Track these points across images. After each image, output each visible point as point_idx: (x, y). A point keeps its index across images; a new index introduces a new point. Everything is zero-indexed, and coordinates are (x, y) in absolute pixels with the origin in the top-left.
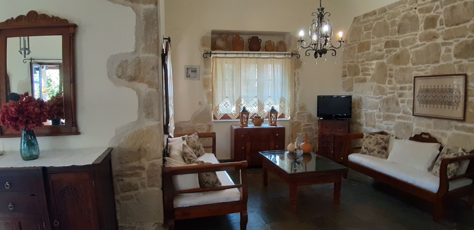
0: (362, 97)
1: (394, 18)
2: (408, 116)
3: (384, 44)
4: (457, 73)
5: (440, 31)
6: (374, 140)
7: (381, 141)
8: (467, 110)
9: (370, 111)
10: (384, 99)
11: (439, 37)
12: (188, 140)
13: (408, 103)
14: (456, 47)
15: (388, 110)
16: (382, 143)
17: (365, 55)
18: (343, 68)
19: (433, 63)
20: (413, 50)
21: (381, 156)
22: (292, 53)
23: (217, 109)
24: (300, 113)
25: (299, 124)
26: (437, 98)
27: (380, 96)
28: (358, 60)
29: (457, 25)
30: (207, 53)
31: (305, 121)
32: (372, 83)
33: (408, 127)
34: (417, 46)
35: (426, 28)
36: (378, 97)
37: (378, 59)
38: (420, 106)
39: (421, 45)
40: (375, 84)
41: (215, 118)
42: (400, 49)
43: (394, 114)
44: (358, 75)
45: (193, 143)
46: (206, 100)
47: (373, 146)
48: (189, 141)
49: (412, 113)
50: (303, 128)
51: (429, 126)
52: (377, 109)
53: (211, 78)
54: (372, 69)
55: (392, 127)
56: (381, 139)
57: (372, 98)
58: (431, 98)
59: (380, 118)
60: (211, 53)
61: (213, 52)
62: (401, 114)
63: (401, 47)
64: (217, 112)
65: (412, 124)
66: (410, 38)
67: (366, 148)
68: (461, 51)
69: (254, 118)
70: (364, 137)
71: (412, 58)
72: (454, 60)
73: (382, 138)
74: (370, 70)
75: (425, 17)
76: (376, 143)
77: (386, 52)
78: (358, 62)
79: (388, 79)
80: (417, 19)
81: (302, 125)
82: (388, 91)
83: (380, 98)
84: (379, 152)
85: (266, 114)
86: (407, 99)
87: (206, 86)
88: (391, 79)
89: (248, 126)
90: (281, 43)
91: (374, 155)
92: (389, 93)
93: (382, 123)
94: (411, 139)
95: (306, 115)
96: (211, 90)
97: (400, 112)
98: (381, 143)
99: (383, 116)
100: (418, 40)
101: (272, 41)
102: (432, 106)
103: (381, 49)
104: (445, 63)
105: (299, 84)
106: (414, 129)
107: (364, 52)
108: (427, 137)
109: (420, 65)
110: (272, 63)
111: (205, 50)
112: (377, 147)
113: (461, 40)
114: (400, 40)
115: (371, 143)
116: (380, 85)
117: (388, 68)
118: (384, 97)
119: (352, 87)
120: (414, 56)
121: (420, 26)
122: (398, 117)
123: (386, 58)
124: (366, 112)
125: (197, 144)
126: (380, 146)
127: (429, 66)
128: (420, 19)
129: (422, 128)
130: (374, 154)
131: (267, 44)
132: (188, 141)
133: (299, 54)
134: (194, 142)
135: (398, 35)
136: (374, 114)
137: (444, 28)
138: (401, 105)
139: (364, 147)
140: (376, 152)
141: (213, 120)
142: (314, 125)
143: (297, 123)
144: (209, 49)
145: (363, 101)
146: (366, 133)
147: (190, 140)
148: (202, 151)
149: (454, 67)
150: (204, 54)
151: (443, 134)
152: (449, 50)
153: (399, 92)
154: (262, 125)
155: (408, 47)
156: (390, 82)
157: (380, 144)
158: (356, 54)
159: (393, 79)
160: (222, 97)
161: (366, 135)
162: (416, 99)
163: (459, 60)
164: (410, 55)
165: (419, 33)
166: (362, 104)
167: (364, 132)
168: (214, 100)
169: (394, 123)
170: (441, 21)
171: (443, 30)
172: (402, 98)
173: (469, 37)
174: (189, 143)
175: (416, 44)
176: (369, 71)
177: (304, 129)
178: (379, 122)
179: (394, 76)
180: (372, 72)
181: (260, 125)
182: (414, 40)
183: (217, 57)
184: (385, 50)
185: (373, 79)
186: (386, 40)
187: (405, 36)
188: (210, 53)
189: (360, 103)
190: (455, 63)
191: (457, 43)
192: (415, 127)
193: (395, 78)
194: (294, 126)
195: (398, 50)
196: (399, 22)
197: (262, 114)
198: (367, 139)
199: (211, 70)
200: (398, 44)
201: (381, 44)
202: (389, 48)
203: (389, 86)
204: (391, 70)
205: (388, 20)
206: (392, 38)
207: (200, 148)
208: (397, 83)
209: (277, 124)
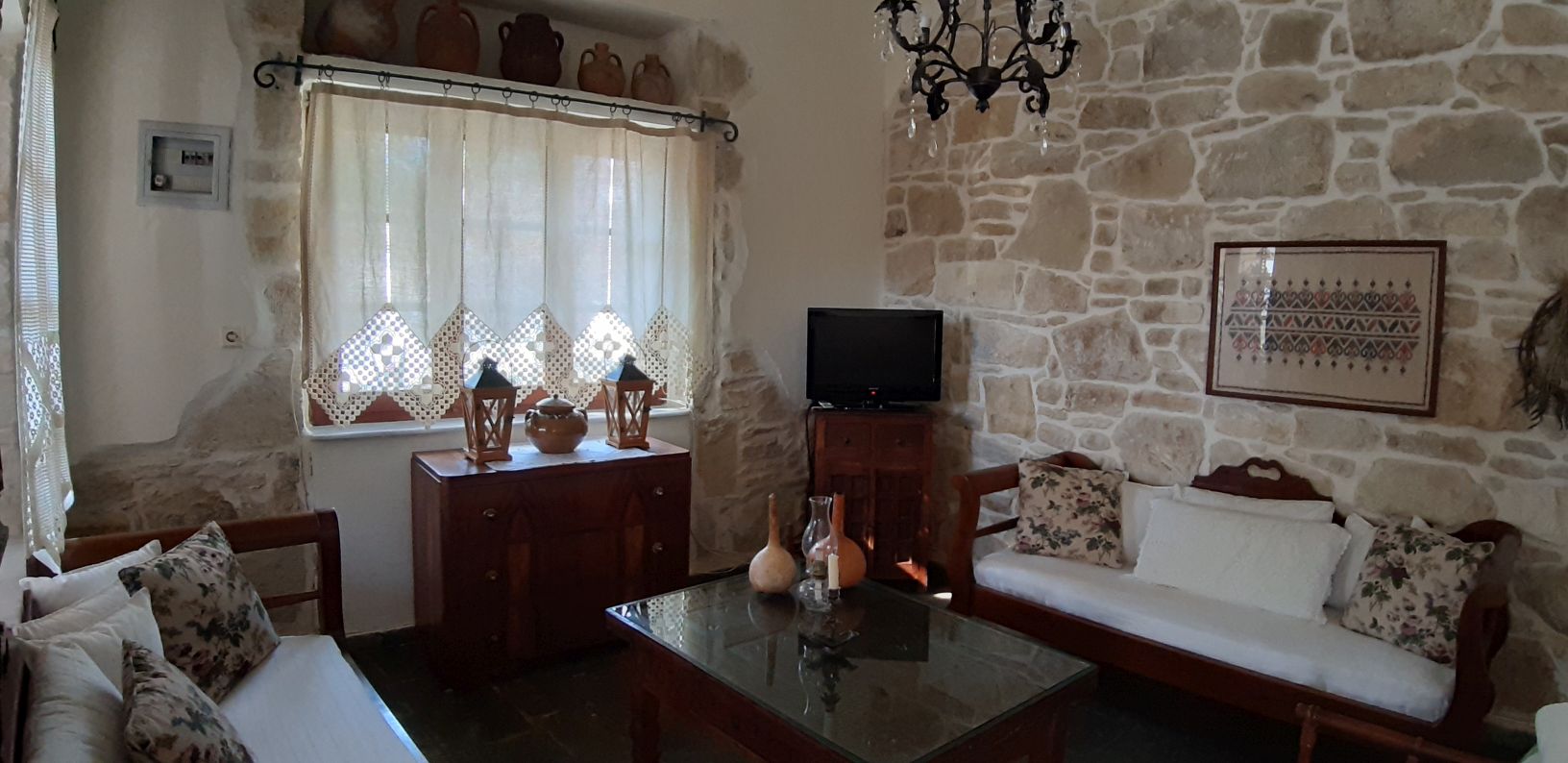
0: (974, 318)
1: (1129, 13)
2: (1184, 394)
3: (1078, 113)
4: (1400, 237)
5: (1332, 77)
6: (1069, 493)
7: (1095, 497)
8: (1444, 375)
9: (1007, 372)
10: (1076, 327)
11: (1327, 95)
12: (164, 585)
13: (1184, 341)
14: (1400, 140)
15: (1093, 369)
16: (1103, 505)
17: (988, 153)
18: (889, 203)
19: (1297, 195)
20: (1210, 140)
21: (1101, 557)
22: (703, 113)
23: (331, 372)
24: (733, 382)
25: (730, 427)
26: (1317, 329)
27: (1053, 314)
28: (955, 172)
29: (1407, 55)
30: (278, 63)
31: (754, 414)
32: (1018, 264)
33: (1186, 438)
34: (1232, 125)
35: (1268, 58)
36: (1045, 317)
37: (1049, 170)
38: (1239, 357)
39: (1248, 123)
40: (1032, 267)
41: (320, 417)
42: (1150, 134)
43: (1118, 385)
44: (957, 229)
45: (195, 602)
46: (265, 322)
47: (1068, 520)
48: (171, 592)
49: (1202, 385)
50: (742, 446)
51: (1275, 432)
52: (1040, 364)
53: (296, 204)
54: (1021, 208)
55: (1109, 433)
56: (1095, 489)
57: (1021, 321)
58: (1293, 326)
59: (1053, 398)
60: (300, 65)
61: (313, 59)
62: (1151, 386)
63: (1156, 125)
64: (334, 385)
65: (1199, 428)
66: (1200, 93)
67: (1041, 529)
68: (1422, 155)
69: (538, 412)
70: (1026, 482)
71: (1205, 174)
72: (1389, 185)
73: (1096, 483)
74: (1013, 214)
75: (1268, 19)
76: (1076, 506)
77: (1088, 143)
78: (959, 180)
79: (1094, 248)
80: (1235, 24)
81: (741, 431)
82: (1094, 295)
83: (1053, 322)
84: (1092, 544)
85: (590, 390)
86: (1179, 329)
87: (266, 245)
88: (1106, 249)
89: (510, 458)
90: (654, 65)
91: (1072, 557)
92: (1096, 303)
93: (1065, 419)
94: (1200, 483)
95: (756, 389)
96: (298, 267)
97: (1145, 379)
98: (1097, 508)
99: (1071, 390)
100: (1232, 103)
101: (612, 50)
102: (1293, 358)
103: (1063, 131)
104: (1351, 198)
105: (729, 257)
106: (1207, 447)
107: (983, 141)
108: (1273, 475)
109: (1241, 201)
110: (621, 153)
111: (265, 47)
112: (1085, 523)
113: (1422, 113)
114: (1153, 99)
115: (1058, 508)
116: (1058, 273)
117: (1094, 208)
118: (1074, 318)
119: (932, 277)
120: (1215, 167)
121: (1242, 49)
122: (1138, 399)
123: (1083, 168)
124: (989, 374)
125: (228, 601)
126: (1095, 519)
127: (1282, 204)
128: (1246, 24)
129: (1245, 442)
130: (1071, 552)
131: (589, 58)
132: (161, 591)
133: (729, 120)
134: (206, 590)
135: (1145, 80)
136: (1030, 386)
137: (1348, 65)
138: (1149, 351)
139: (1032, 526)
140: (1079, 544)
141: (309, 430)
142: (786, 432)
143: (720, 426)
144: (288, 43)
145: (979, 334)
146: (1029, 465)
147: (175, 582)
148: (259, 637)
149: (1390, 211)
150: (263, 64)
151: (1342, 467)
152: (1371, 150)
153: (1143, 303)
154: (581, 446)
155: (1187, 130)
156: (1102, 262)
157: (1093, 509)
158: (949, 148)
159: (1116, 250)
160: (364, 306)
161: (1032, 472)
162: (1223, 331)
163: (1410, 187)
164: (1194, 161)
165: (1240, 74)
166: (973, 344)
167: (1021, 461)
168: (318, 325)
169: (1118, 421)
170: (1336, 38)
171: (1346, 72)
172: (1158, 326)
173: (1459, 104)
174: (173, 604)
175: (1225, 117)
176: (1008, 218)
177: (746, 451)
178: (1050, 414)
179: (1119, 236)
180: (1017, 220)
181: (569, 449)
182: (1218, 100)
183: (332, 89)
184: (1082, 135)
185: (1025, 247)
186: (1089, 96)
187: (1176, 86)
188: (295, 61)
189: (965, 340)
190: (1395, 198)
191: (1403, 124)
192: (1212, 437)
193: (1126, 248)
194: (709, 437)
195: (1142, 137)
196: (1151, 30)
197: (572, 392)
198: (1039, 490)
199: (301, 160)
200: (1147, 113)
201: (1066, 111)
202: (1103, 128)
203: (1096, 276)
204: (1107, 213)
205: (1100, 21)
206: (1116, 91)
207: (245, 625)
208: (1132, 264)
209: (647, 440)
